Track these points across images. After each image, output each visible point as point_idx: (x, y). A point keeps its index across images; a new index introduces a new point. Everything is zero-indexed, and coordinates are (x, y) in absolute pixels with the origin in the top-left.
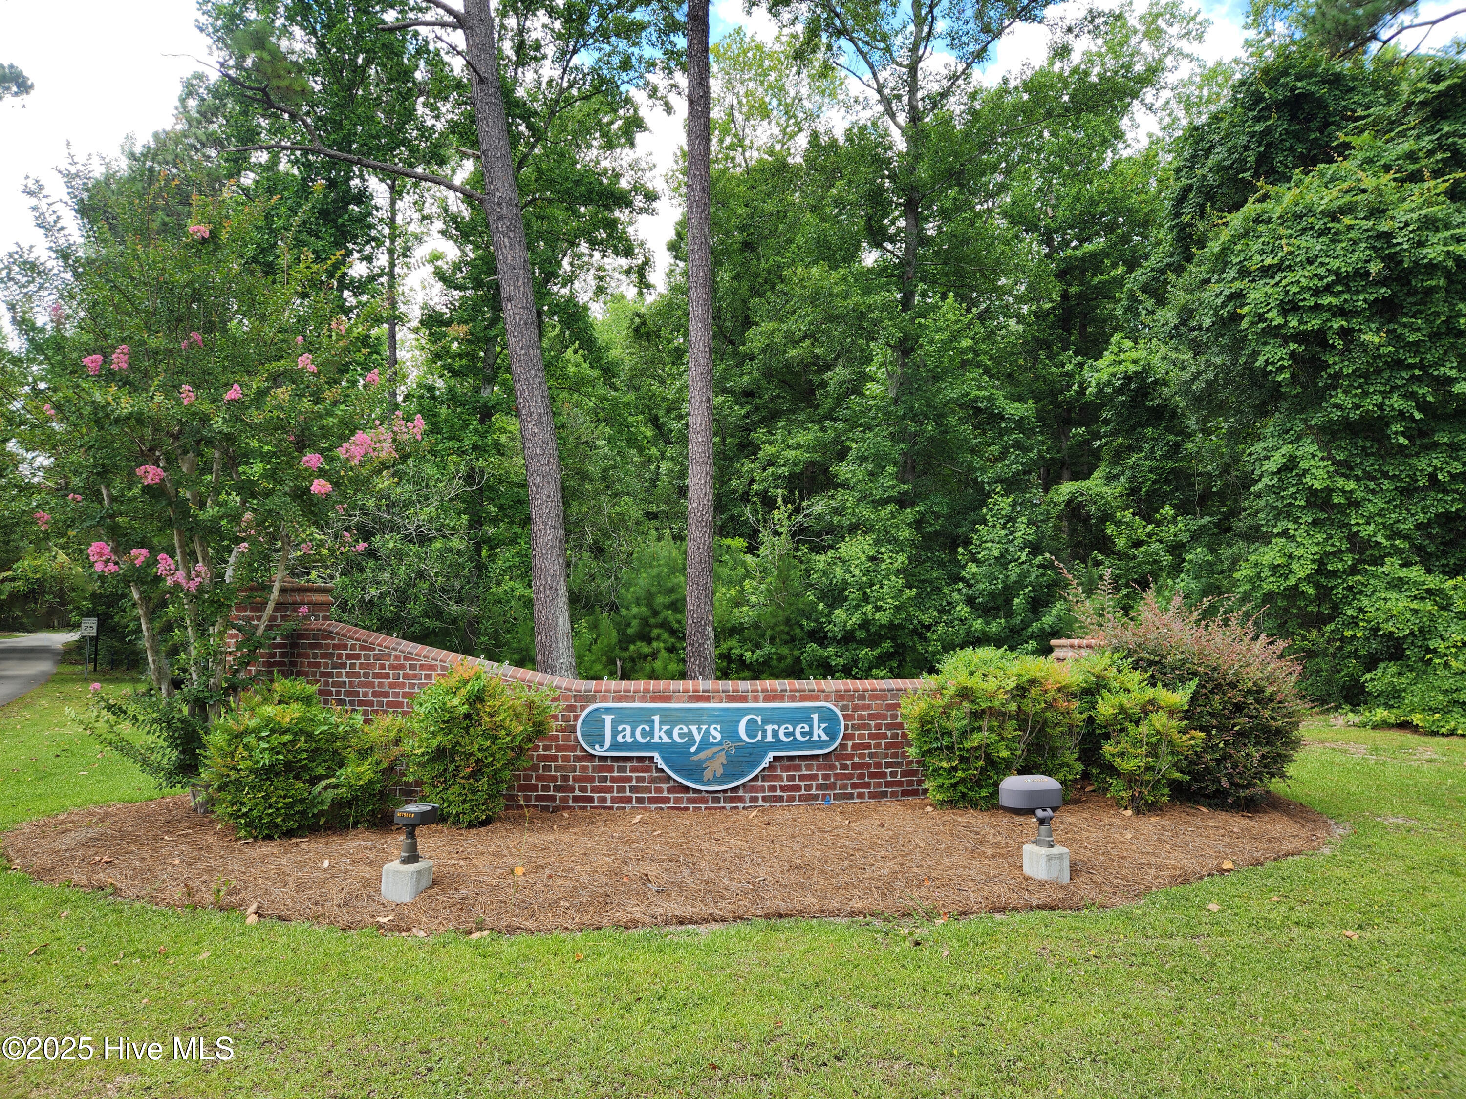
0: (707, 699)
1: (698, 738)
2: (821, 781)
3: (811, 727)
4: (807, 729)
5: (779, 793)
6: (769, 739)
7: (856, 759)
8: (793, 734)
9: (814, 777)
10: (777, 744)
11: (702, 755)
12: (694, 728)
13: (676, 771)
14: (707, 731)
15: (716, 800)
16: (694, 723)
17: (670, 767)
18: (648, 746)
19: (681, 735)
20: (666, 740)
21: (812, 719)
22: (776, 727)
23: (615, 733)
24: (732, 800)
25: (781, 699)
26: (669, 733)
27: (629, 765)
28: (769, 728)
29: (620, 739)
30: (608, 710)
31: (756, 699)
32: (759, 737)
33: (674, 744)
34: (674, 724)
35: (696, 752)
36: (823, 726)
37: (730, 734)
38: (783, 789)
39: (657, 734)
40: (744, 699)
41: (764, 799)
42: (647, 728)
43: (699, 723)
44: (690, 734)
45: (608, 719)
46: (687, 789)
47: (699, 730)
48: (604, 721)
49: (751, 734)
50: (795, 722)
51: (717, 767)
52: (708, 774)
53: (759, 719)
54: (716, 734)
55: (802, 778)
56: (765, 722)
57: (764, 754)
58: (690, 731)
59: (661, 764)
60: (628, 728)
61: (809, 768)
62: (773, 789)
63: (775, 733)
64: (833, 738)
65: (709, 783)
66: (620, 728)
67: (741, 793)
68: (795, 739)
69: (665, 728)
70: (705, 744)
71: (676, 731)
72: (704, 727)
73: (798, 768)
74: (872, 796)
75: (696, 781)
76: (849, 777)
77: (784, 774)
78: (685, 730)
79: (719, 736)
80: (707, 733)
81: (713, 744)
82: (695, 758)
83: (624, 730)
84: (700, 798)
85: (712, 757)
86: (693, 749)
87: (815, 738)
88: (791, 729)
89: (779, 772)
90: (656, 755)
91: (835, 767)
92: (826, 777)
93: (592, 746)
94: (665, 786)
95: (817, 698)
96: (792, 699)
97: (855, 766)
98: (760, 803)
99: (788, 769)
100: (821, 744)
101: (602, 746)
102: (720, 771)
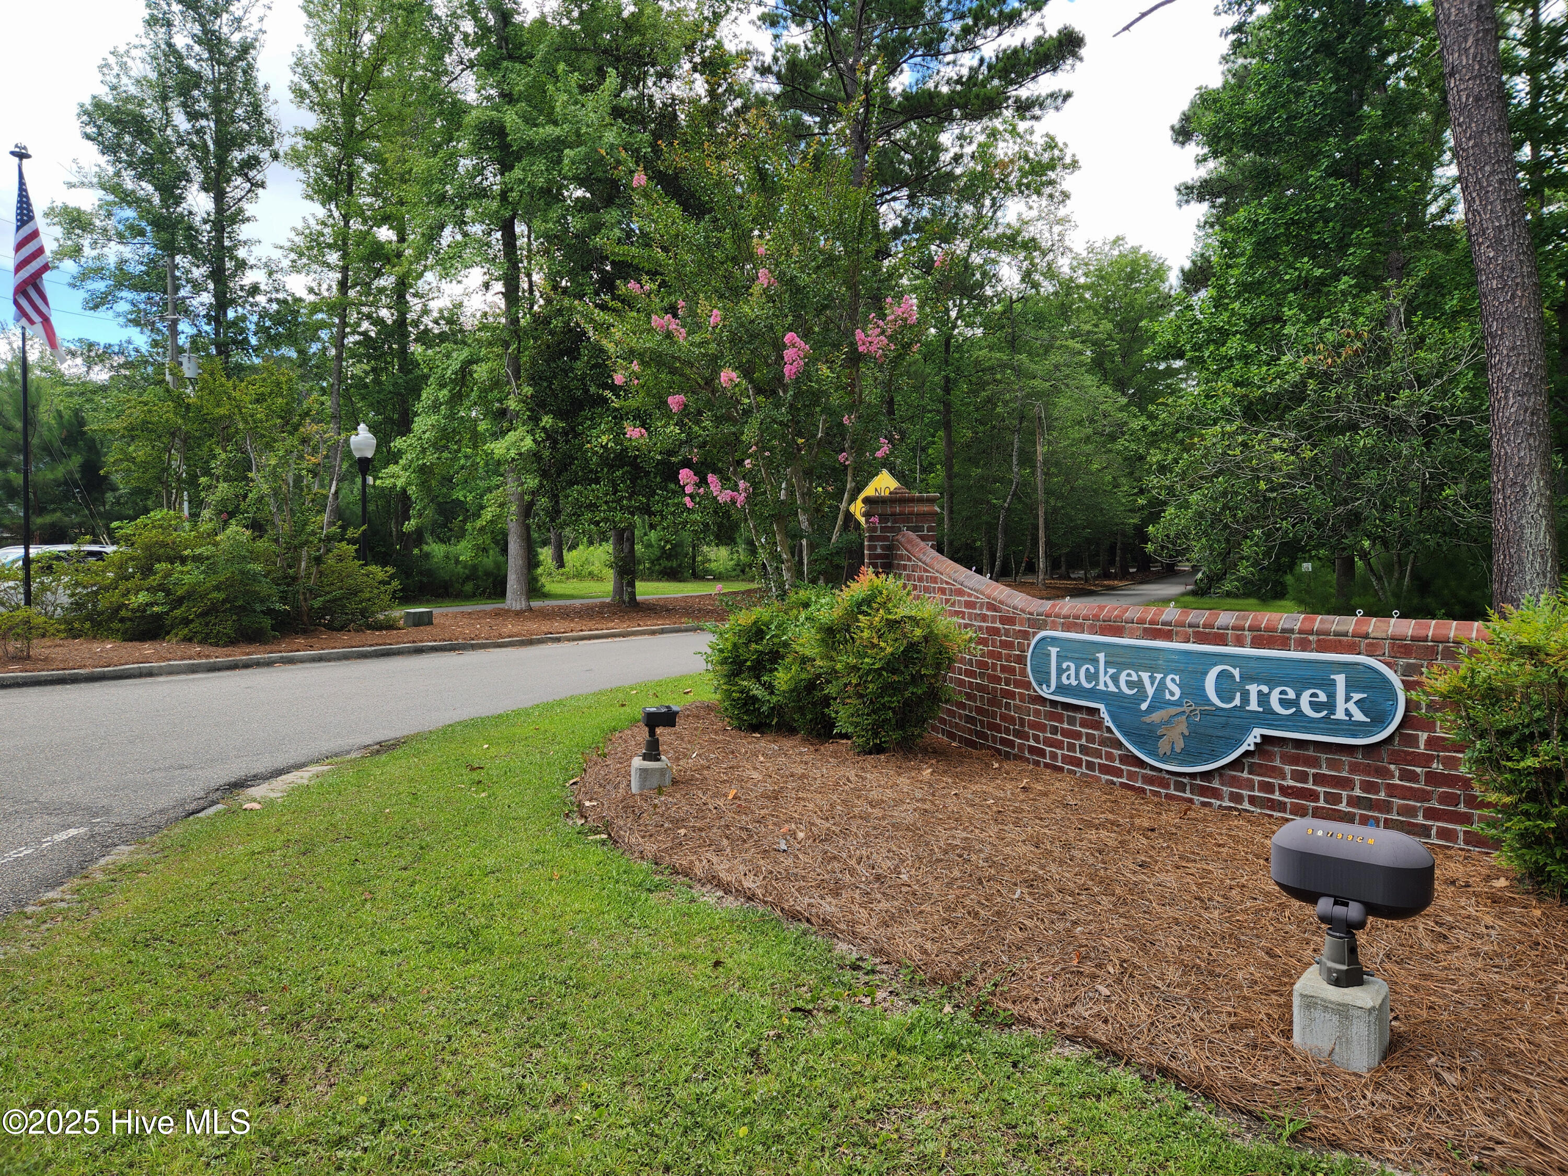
0: (1168, 636)
1: (1150, 691)
2: (1358, 792)
3: (1332, 696)
4: (1323, 697)
5: (1277, 796)
6: (1253, 706)
7: (1437, 767)
8: (1295, 703)
9: (1346, 784)
10: (1267, 716)
11: (1156, 717)
12: (1145, 676)
13: (1126, 734)
14: (1162, 682)
15: (1181, 787)
16: (1146, 668)
17: (1118, 727)
18: (1093, 694)
19: (1130, 684)
20: (1112, 688)
21: (1333, 683)
22: (1265, 689)
23: (1060, 671)
24: (1203, 791)
25: (1284, 644)
26: (1115, 679)
27: (1079, 716)
28: (1253, 689)
29: (1065, 682)
30: (1054, 641)
31: (1240, 643)
32: (1237, 701)
33: (1120, 696)
34: (1121, 666)
35: (1151, 709)
36: (1357, 696)
37: (1193, 690)
38: (1284, 790)
39: (1102, 678)
40: (1220, 639)
41: (1252, 800)
42: (1092, 670)
43: (1152, 669)
44: (1139, 684)
45: (1054, 651)
46: (1141, 764)
47: (1152, 679)
48: (1049, 655)
49: (1224, 695)
50: (1301, 685)
51: (1175, 737)
52: (1164, 746)
53: (1236, 673)
54: (1174, 690)
55: (1320, 779)
56: (1248, 678)
57: (1247, 730)
58: (1140, 680)
59: (1108, 722)
60: (1073, 666)
61: (1332, 764)
62: (1268, 788)
63: (1263, 699)
64: (1378, 719)
65: (1165, 759)
66: (1064, 666)
67: (1216, 784)
68: (1299, 712)
69: (1111, 671)
70: (1159, 702)
71: (1123, 678)
72: (1159, 676)
73: (1315, 763)
74: (1472, 839)
75: (1150, 754)
76: (1423, 796)
77: (1287, 768)
78: (1134, 678)
79: (1177, 692)
80: (1162, 687)
81: (1170, 703)
82: (1148, 719)
83: (1068, 668)
84: (1159, 778)
85: (1168, 722)
86: (1144, 706)
87: (1340, 715)
88: (1291, 695)
89: (1277, 763)
90: (1102, 707)
91: (1390, 775)
92: (1368, 787)
93: (1040, 685)
94: (1116, 752)
95: (1352, 648)
96: (1304, 645)
97: (1432, 778)
98: (1246, 805)
99: (1294, 760)
100: (1352, 728)
101: (1048, 686)
102: (1180, 745)
